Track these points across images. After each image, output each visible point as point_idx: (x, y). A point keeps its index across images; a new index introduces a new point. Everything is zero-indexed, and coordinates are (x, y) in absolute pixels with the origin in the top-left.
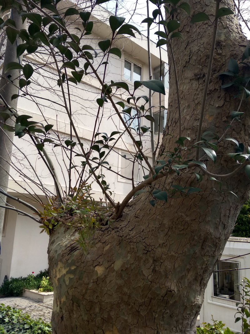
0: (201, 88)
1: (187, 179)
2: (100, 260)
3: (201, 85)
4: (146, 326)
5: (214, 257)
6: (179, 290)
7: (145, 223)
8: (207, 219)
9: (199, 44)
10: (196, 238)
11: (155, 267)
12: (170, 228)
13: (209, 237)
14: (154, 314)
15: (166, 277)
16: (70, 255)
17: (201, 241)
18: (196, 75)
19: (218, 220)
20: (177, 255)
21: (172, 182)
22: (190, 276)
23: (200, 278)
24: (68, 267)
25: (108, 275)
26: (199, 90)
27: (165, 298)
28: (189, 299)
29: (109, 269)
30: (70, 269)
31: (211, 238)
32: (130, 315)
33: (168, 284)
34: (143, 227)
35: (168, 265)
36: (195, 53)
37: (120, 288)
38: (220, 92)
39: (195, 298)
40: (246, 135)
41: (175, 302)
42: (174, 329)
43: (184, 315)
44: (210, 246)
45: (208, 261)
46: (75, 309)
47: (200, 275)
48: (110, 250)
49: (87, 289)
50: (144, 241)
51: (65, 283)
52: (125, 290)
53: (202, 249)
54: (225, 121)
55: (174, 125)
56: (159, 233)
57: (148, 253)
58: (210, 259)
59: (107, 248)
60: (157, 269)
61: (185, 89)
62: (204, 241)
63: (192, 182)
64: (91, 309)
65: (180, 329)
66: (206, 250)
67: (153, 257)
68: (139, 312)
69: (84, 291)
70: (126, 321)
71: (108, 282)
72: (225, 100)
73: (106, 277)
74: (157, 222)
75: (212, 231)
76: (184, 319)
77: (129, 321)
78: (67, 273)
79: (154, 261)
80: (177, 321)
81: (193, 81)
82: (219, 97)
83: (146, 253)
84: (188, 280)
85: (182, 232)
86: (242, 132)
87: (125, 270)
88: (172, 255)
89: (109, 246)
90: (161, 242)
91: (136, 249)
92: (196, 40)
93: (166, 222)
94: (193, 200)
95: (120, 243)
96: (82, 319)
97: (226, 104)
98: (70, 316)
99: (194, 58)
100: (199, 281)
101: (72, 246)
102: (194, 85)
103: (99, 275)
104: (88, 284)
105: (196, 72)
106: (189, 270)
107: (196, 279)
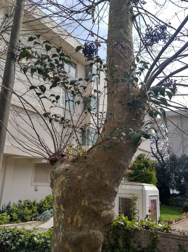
0: (121, 107)
1: (114, 142)
2: (79, 173)
3: (121, 106)
4: (97, 198)
5: (123, 173)
6: (109, 185)
7: (97, 159)
8: (121, 158)
9: (121, 89)
10: (117, 165)
11: (101, 176)
12: (107, 161)
13: (121, 165)
14: (100, 193)
15: (105, 179)
16: (66, 172)
17: (118, 166)
18: (119, 101)
19: (125, 158)
20: (109, 171)
21: (109, 143)
22: (114, 180)
23: (117, 181)
24: (66, 176)
25: (83, 179)
26: (120, 107)
27: (105, 187)
28: (113, 189)
29: (83, 177)
30: (67, 177)
31: (122, 165)
32: (92, 194)
33: (106, 182)
34: (96, 161)
35: (106, 175)
36: (119, 92)
37: (88, 183)
38: (128, 109)
39: (115, 189)
40: (136, 127)
41: (108, 189)
42: (107, 200)
43: (111, 195)
44: (122, 169)
45: (120, 174)
46: (70, 192)
47: (117, 180)
48: (83, 170)
49: (75, 184)
50: (97, 166)
51: (65, 182)
52: (90, 184)
53: (119, 169)
54: (129, 121)
55: (110, 120)
56: (103, 163)
57: (99, 171)
58: (122, 174)
59: (82, 169)
60: (102, 176)
61: (115, 106)
62: (120, 166)
63: (116, 144)
64: (77, 191)
65: (109, 200)
66: (120, 170)
67: (101, 172)
68: (95, 192)
69: (74, 185)
70: (90, 196)
71: (83, 181)
72: (130, 113)
73: (82, 179)
74: (102, 159)
75: (122, 163)
76: (111, 196)
77: (91, 196)
78: (66, 178)
79: (101, 173)
80: (108, 197)
81: (118, 103)
82: (127, 111)
83: (98, 171)
84: (113, 181)
85: (111, 163)
86: (135, 125)
87: (90, 177)
88: (108, 172)
89: (82, 168)
90: (104, 166)
91: (94, 169)
92: (120, 87)
93: (106, 159)
94: (116, 151)
95: (87, 167)
96: (73, 195)
97: (130, 114)
98: (68, 195)
99: (119, 94)
100: (117, 182)
101: (66, 168)
102: (118, 105)
103: (79, 179)
104: (75, 182)
105: (119, 100)
106: (113, 177)
107: (116, 181)
